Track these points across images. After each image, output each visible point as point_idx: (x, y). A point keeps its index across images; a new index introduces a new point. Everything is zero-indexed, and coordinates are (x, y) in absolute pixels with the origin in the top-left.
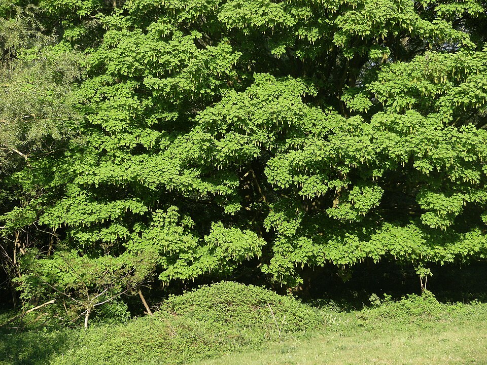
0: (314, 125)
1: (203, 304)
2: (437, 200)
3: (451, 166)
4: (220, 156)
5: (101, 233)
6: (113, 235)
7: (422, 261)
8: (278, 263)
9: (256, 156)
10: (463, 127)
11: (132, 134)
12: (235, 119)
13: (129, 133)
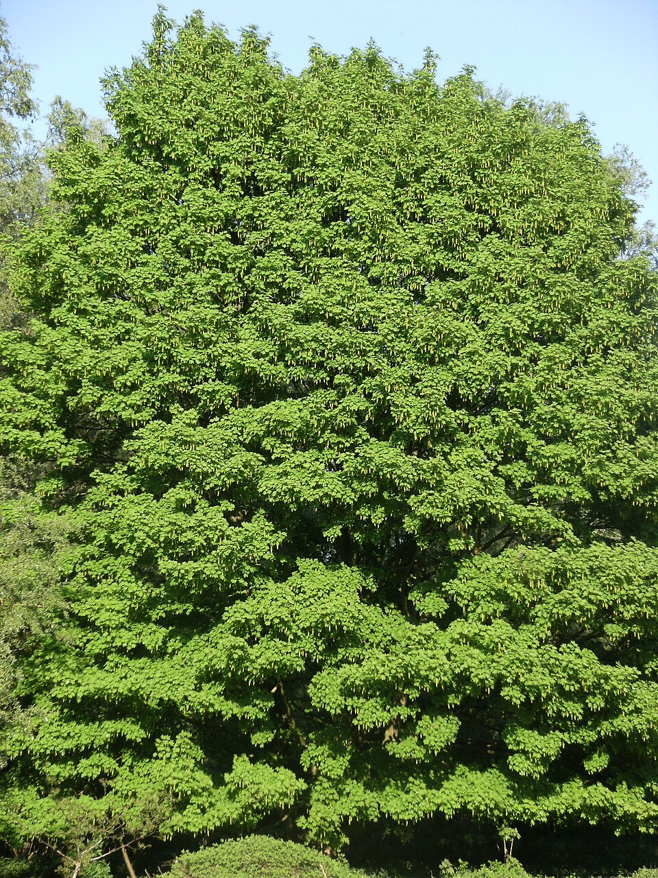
0: (372, 631)
1: (229, 865)
2: (528, 738)
3: (547, 696)
4: (254, 669)
5: (80, 765)
6: (95, 769)
7: (507, 818)
8: (320, 815)
9: (299, 669)
10: (564, 646)
11: (130, 631)
12: (277, 621)
13: (126, 629)
